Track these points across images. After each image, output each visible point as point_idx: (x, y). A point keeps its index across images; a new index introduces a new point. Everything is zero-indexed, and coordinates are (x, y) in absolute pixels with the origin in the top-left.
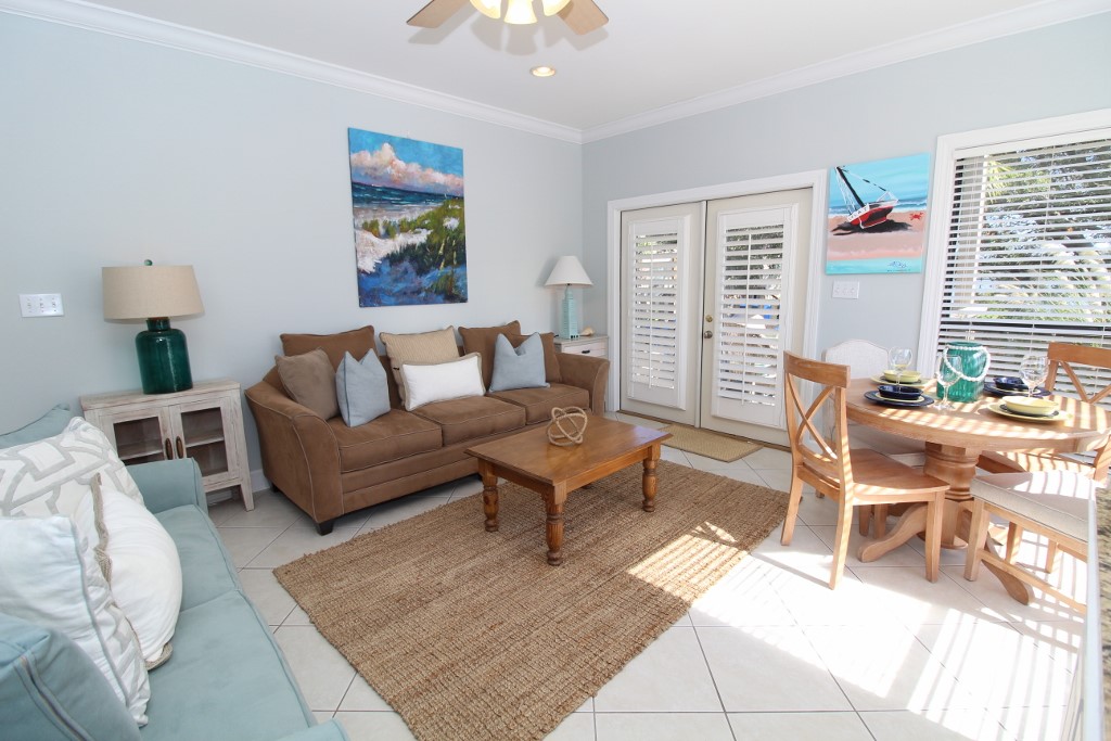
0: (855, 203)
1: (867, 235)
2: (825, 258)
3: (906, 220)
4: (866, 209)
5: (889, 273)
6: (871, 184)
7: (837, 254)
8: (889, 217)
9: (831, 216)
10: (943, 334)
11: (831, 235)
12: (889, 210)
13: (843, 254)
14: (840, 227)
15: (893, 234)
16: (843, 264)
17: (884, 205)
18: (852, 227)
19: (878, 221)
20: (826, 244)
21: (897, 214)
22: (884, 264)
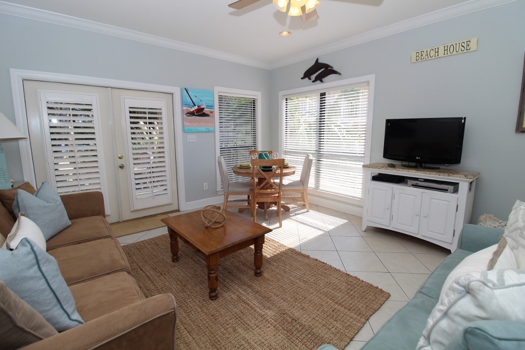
0: (192, 104)
1: (198, 117)
2: (183, 125)
3: (209, 113)
4: (196, 108)
5: (205, 132)
6: (197, 98)
7: (188, 124)
8: (204, 111)
9: (184, 108)
10: (222, 152)
11: (185, 116)
12: (203, 109)
13: (191, 124)
14: (188, 113)
15: (206, 118)
16: (190, 128)
17: (202, 107)
18: (192, 114)
19: (200, 112)
20: (183, 120)
21: (206, 110)
22: (204, 129)
